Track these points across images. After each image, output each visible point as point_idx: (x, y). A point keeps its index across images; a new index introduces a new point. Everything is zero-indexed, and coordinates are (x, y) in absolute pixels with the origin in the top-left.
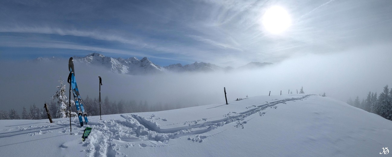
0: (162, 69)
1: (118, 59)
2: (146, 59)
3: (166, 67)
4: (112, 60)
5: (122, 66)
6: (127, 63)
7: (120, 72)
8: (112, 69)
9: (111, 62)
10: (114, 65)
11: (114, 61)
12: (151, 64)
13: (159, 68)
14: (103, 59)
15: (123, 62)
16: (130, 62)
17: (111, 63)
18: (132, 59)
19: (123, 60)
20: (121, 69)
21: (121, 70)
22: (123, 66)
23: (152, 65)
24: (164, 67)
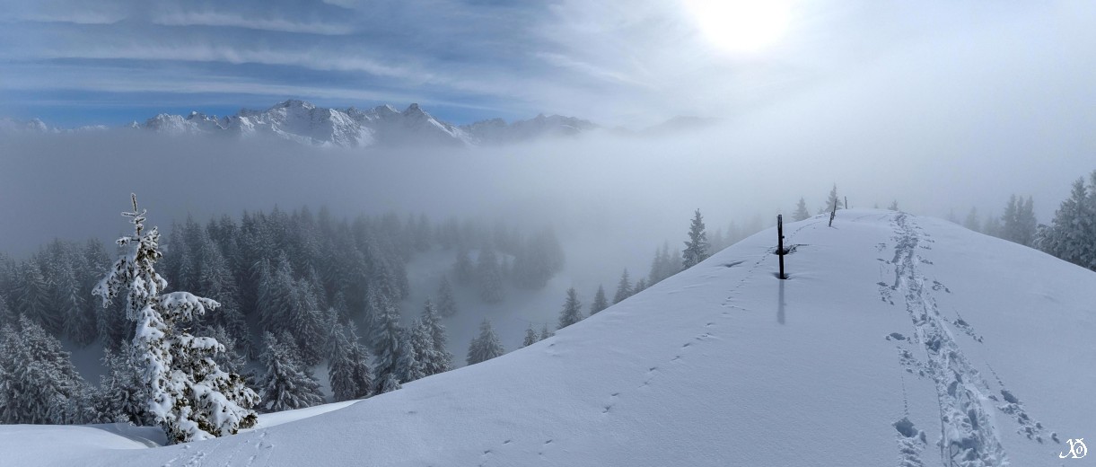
0: (456, 132)
1: (349, 111)
2: (417, 108)
3: (466, 128)
4: (333, 114)
5: (359, 128)
6: (370, 119)
7: (354, 143)
8: (335, 136)
9: (331, 119)
10: (339, 127)
11: (337, 117)
12: (429, 120)
13: (449, 129)
14: (312, 112)
15: (359, 118)
16: (378, 117)
17: (332, 123)
18: (382, 109)
19: (359, 113)
20: (357, 134)
21: (357, 138)
22: (361, 127)
23: (433, 121)
24: (460, 126)
